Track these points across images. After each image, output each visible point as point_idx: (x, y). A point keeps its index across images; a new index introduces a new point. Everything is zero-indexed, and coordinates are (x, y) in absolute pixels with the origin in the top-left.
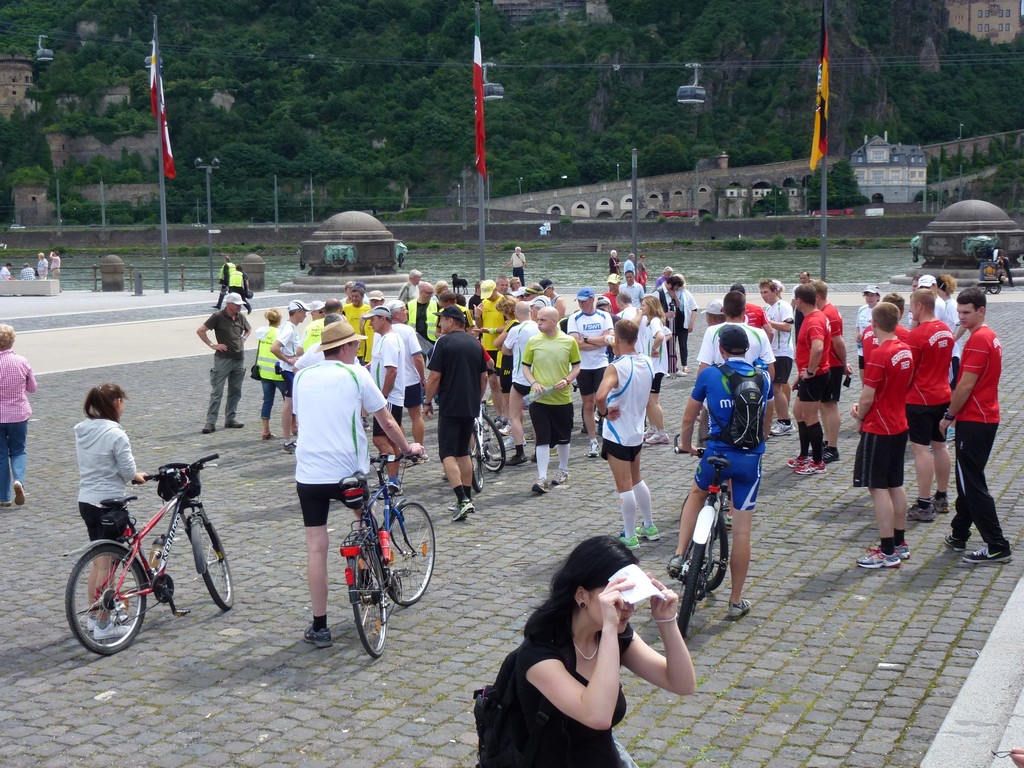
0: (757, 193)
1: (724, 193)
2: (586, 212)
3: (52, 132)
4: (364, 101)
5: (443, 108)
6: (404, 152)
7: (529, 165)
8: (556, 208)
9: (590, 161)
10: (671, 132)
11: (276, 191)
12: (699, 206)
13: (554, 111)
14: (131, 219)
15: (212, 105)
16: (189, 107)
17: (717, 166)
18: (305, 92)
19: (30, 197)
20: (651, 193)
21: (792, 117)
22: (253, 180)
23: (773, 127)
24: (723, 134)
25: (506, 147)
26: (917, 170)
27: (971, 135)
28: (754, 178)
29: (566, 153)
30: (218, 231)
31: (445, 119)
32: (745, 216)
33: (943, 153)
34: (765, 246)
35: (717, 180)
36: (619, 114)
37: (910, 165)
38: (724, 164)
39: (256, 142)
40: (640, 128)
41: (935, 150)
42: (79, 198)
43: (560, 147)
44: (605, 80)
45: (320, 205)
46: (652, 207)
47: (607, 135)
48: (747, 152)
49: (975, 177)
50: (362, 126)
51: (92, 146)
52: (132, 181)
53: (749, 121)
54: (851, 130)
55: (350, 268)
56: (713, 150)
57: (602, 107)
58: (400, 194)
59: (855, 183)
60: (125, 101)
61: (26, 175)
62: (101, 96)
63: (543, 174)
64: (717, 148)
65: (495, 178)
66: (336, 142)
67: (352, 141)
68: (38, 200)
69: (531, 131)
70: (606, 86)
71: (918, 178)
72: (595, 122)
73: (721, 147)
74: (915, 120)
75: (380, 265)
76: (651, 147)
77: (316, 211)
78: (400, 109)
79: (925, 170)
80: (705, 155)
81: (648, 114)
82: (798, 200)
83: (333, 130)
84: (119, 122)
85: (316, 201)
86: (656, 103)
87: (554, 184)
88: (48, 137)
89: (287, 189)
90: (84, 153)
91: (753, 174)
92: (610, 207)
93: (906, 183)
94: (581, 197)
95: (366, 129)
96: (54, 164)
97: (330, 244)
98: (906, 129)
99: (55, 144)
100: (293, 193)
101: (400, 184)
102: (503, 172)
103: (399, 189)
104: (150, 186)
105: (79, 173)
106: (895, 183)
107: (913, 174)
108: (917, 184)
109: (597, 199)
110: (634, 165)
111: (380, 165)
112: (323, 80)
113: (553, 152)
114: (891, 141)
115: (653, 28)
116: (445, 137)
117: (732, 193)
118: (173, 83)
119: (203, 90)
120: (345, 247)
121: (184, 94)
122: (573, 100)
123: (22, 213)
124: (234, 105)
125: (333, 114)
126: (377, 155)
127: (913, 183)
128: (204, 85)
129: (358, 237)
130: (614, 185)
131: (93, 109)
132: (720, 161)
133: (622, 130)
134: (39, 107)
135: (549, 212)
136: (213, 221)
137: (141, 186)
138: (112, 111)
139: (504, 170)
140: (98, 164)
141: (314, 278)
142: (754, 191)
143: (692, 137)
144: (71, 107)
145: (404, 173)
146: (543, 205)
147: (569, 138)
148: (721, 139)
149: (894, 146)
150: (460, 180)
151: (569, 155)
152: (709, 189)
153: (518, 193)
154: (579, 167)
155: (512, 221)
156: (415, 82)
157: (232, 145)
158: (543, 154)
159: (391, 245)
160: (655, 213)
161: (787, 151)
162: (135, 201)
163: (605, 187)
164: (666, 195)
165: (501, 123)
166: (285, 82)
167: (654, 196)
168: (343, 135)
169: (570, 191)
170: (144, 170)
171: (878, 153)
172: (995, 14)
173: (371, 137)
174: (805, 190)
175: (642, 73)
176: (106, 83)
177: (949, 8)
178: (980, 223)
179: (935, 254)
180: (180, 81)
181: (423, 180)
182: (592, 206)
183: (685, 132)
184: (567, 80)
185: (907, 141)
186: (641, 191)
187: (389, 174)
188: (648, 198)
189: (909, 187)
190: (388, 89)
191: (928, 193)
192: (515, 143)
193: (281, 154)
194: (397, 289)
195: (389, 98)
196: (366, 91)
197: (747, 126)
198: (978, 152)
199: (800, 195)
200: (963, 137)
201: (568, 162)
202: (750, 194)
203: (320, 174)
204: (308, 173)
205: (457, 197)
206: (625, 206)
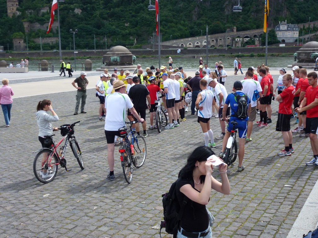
0: (245, 40)
1: (235, 40)
2: (192, 46)
3: (25, 22)
4: (122, 11)
5: (147, 13)
6: (135, 27)
7: (174, 31)
8: (182, 45)
9: (193, 30)
10: (218, 20)
11: (95, 39)
12: (227, 44)
13: (182, 14)
14: (50, 48)
15: (75, 12)
16: (68, 13)
17: (233, 31)
18: (103, 8)
19: (18, 42)
20: (212, 40)
21: (257, 16)
22: (87, 36)
23: (250, 19)
24: (235, 21)
25: (167, 25)
26: (296, 32)
27: (313, 21)
28: (245, 35)
29: (185, 27)
30: (77, 52)
31: (148, 17)
32: (241, 47)
33: (304, 26)
34: (248, 56)
35: (233, 35)
36: (202, 15)
37: (293, 30)
38: (235, 30)
39: (88, 24)
40: (209, 19)
41: (301, 26)
42: (34, 42)
43: (183, 25)
44: (198, 4)
45: (109, 44)
46: (212, 44)
47: (198, 21)
48: (242, 27)
49: (314, 34)
50: (121, 19)
51: (37, 26)
52: (50, 37)
53: (243, 17)
54: (275, 19)
55: (118, 63)
56: (232, 26)
57: (197, 13)
58: (133, 40)
59: (276, 37)
60: (48, 11)
61: (17, 35)
62: (40, 10)
63: (178, 34)
64: (233, 26)
65: (163, 35)
66: (113, 24)
67: (118, 24)
68: (21, 43)
69: (174, 20)
70: (198, 6)
72: (194, 18)
73: (234, 25)
74: (295, 16)
75: (127, 63)
76: (212, 25)
77: (107, 46)
78: (133, 14)
79: (298, 32)
80: (229, 27)
81: (211, 15)
82: (258, 42)
83: (112, 20)
84: (46, 18)
85: (107, 43)
86: (214, 11)
87: (182, 37)
88: (24, 23)
89: (98, 39)
90: (35, 28)
91: (244, 33)
92: (199, 44)
93: (292, 36)
94: (190, 41)
95: (123, 20)
96: (26, 31)
97: (112, 56)
98: (292, 19)
99: (26, 25)
100: (100, 40)
101: (133, 37)
102: (165, 33)
103: (133, 39)
104: (56, 38)
105: (33, 34)
106: (289, 36)
107: (295, 33)
108: (296, 36)
109: (195, 42)
110: (207, 31)
111: (127, 31)
112: (109, 4)
113: (182, 27)
114: (287, 23)
116: (148, 22)
117: (237, 40)
118: (62, 6)
119: (72, 8)
120: (117, 57)
121: (66, 9)
122: (188, 11)
123: (16, 47)
124: (81, 13)
125: (112, 15)
126: (126, 28)
127: (294, 36)
128: (72, 6)
129: (121, 54)
130: (200, 37)
131: (37, 14)
132: (234, 30)
133: (203, 20)
134: (21, 14)
135: (180, 46)
136: (75, 49)
137: (53, 38)
138: (43, 15)
139: (166, 32)
140: (39, 31)
141: (107, 67)
142: (244, 39)
143: (225, 22)
144: (31, 13)
145: (135, 34)
146: (178, 44)
147: (186, 23)
148: (234, 22)
149: (288, 24)
150: (152, 36)
151: (186, 28)
152: (230, 38)
153: (170, 40)
154: (190, 32)
155: (168, 48)
156: (138, 5)
157: (81, 25)
158: (178, 28)
159: (131, 56)
160: (213, 46)
161: (255, 26)
162: (51, 43)
163: (197, 38)
164: (217, 40)
165: (165, 18)
166: (97, 5)
167: (213, 41)
168: (116, 22)
169: (187, 39)
170: (53, 33)
171: (283, 27)
173: (124, 22)
174: (260, 39)
175: (209, 2)
176: (41, 6)
178: (316, 49)
179: (301, 58)
180: (65, 5)
181: (141, 36)
182: (194, 44)
183: (223, 20)
184: (186, 4)
185: (292, 23)
186: (209, 39)
187: (130, 34)
188: (211, 41)
189: (293, 37)
190: (129, 7)
191: (299, 39)
192: (169, 24)
193: (96, 28)
194: (134, 70)
195: (130, 10)
196: (123, 8)
197: (242, 18)
198: (315, 26)
199: (259, 40)
200: (310, 22)
201: (186, 30)
202: (243, 40)
203: (108, 34)
204: (105, 34)
205: (151, 41)
206: (204, 44)
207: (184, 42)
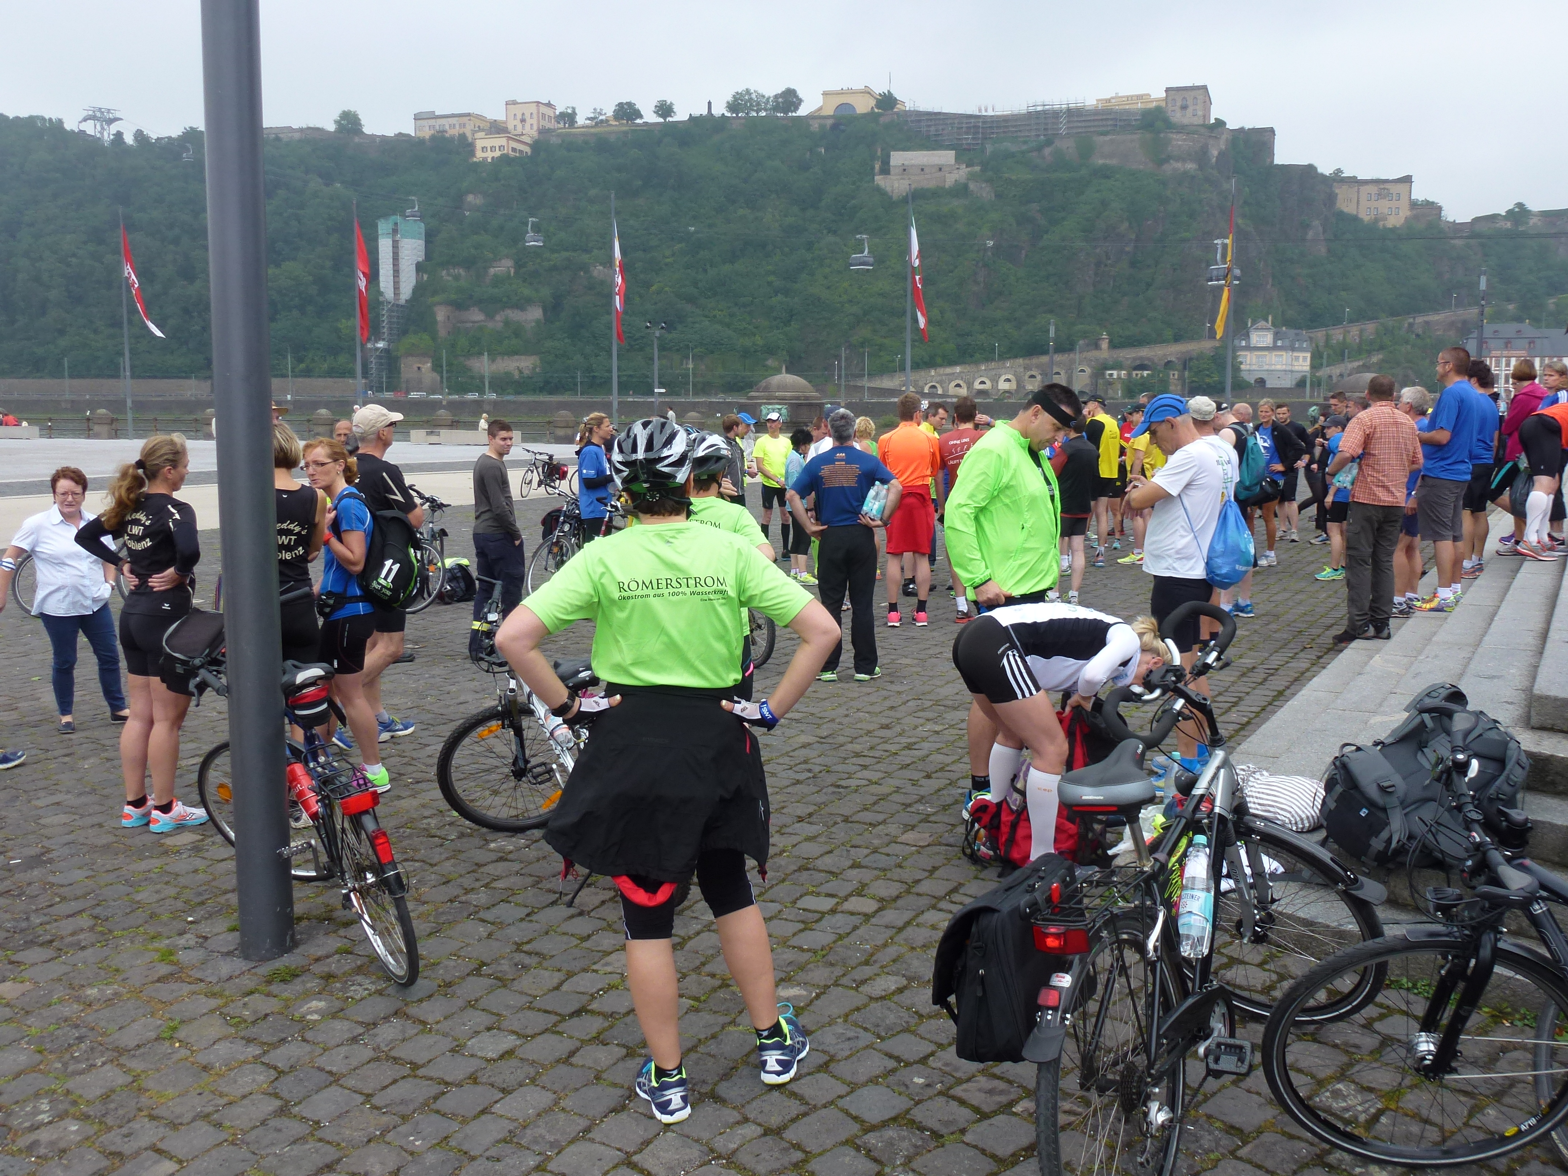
0: (1137, 375)
1: (1103, 374)
3: (439, 303)
4: (743, 275)
6: (783, 327)
8: (933, 387)
9: (968, 340)
10: (1051, 312)
11: (657, 363)
15: (594, 278)
16: (571, 281)
17: (1097, 347)
19: (416, 366)
20: (1029, 373)
21: (1175, 299)
23: (1154, 309)
24: (1104, 315)
26: (1301, 355)
27: (1357, 321)
28: (1135, 359)
32: (1124, 397)
33: (1328, 338)
35: (1097, 361)
36: (998, 294)
37: (1293, 349)
38: (1105, 345)
40: (1020, 307)
41: (1320, 334)
42: (465, 369)
43: (939, 325)
44: (986, 258)
45: (699, 380)
47: (986, 313)
48: (1128, 334)
49: (1359, 363)
50: (741, 301)
51: (476, 317)
52: (514, 352)
53: (1130, 302)
56: (1094, 332)
57: (982, 285)
59: (1238, 368)
60: (509, 272)
61: (413, 344)
62: (486, 268)
63: (921, 352)
64: (1098, 329)
65: (874, 355)
66: (715, 316)
67: (731, 316)
68: (423, 370)
70: (986, 264)
71: (1302, 362)
72: (974, 301)
73: (1101, 328)
74: (1300, 303)
76: (1030, 327)
77: (694, 385)
79: (1308, 355)
80: (1085, 335)
81: (1028, 293)
82: (1179, 383)
84: (504, 293)
85: (695, 375)
86: (1037, 282)
87: (931, 362)
88: (436, 309)
89: (667, 362)
90: (468, 324)
91: (1133, 355)
92: (988, 386)
93: (1289, 368)
94: (959, 376)
95: (746, 304)
96: (440, 334)
98: (1291, 313)
99: (441, 314)
100: (673, 366)
101: (777, 359)
102: (880, 350)
103: (776, 364)
104: (533, 358)
105: (464, 343)
106: (1279, 367)
107: (1297, 358)
108: (1300, 368)
109: (974, 379)
111: (759, 340)
112: (703, 255)
114: (1273, 324)
115: (1035, 206)
116: (824, 314)
117: (1111, 374)
118: (556, 255)
119: (585, 263)
121: (567, 268)
123: (407, 381)
125: (712, 288)
126: (756, 330)
127: (1296, 368)
128: (586, 258)
130: (993, 365)
131: (478, 281)
132: (1100, 342)
135: (926, 391)
137: (523, 357)
138: (498, 281)
139: (882, 347)
140: (483, 335)
142: (1134, 373)
143: (1072, 317)
144: (456, 278)
145: (782, 349)
146: (920, 383)
147: (948, 315)
148: (1102, 319)
149: (1278, 330)
150: (838, 357)
151: (948, 333)
152: (1088, 370)
153: (896, 371)
154: (957, 346)
161: (1168, 333)
162: (516, 373)
163: (983, 367)
164: (1045, 375)
167: (1032, 376)
168: (722, 310)
169: (949, 370)
170: (526, 341)
171: (1261, 337)
172: (1384, 198)
174: (1187, 374)
176: (490, 255)
177: (1337, 191)
180: (565, 254)
181: (801, 356)
182: (970, 385)
183: (1065, 313)
185: (1291, 324)
186: (1019, 373)
187: (767, 350)
188: (1027, 377)
189: (1292, 371)
190: (767, 264)
191: (1312, 377)
195: (768, 273)
196: (746, 265)
197: (1129, 306)
198: (1364, 338)
199: (1181, 378)
200: (1349, 323)
202: (1129, 375)
203: (699, 349)
204: (687, 347)
205: (834, 375)
206: (1003, 386)
207: (938, 378)
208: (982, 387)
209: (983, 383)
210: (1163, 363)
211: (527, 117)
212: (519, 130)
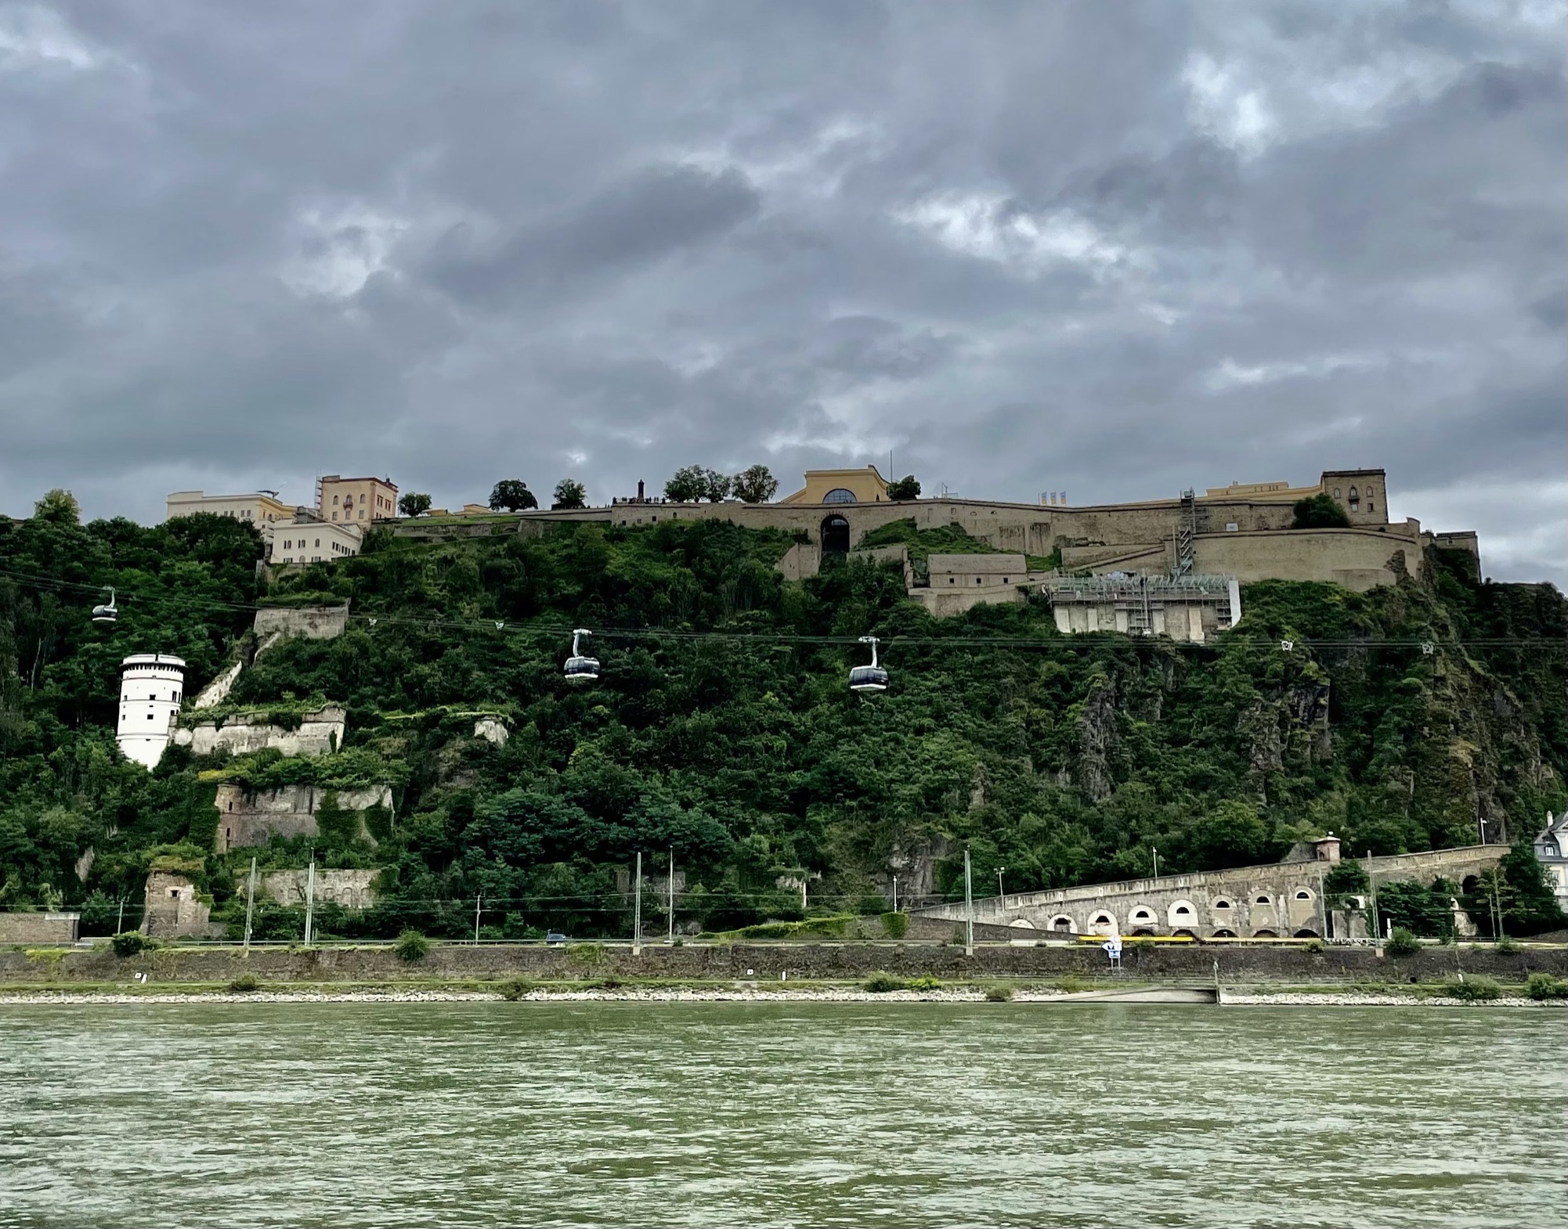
8: (1062, 921)
12: (1298, 923)
15: (478, 737)
17: (1321, 854)
19: (170, 889)
20: (1218, 899)
38: (1333, 851)
46: (1221, 923)
52: (345, 865)
60: (332, 740)
68: (181, 897)
87: (1056, 880)
92: (1153, 918)
94: (1103, 902)
109: (1129, 908)
124: (508, 739)
130: (1155, 885)
132: (1325, 847)
135: (1051, 927)
146: (1040, 915)
152: (1312, 894)
153: (999, 895)
160: (1228, 933)
163: (1141, 887)
164: (1243, 903)
167: (1223, 905)
169: (1084, 892)
182: (1122, 918)
186: (1201, 895)
188: (1213, 906)
206: (1177, 921)
207: (1068, 907)
208: (1141, 922)
209: (1142, 914)
210: (1430, 882)
211: (356, 498)
212: (341, 517)
